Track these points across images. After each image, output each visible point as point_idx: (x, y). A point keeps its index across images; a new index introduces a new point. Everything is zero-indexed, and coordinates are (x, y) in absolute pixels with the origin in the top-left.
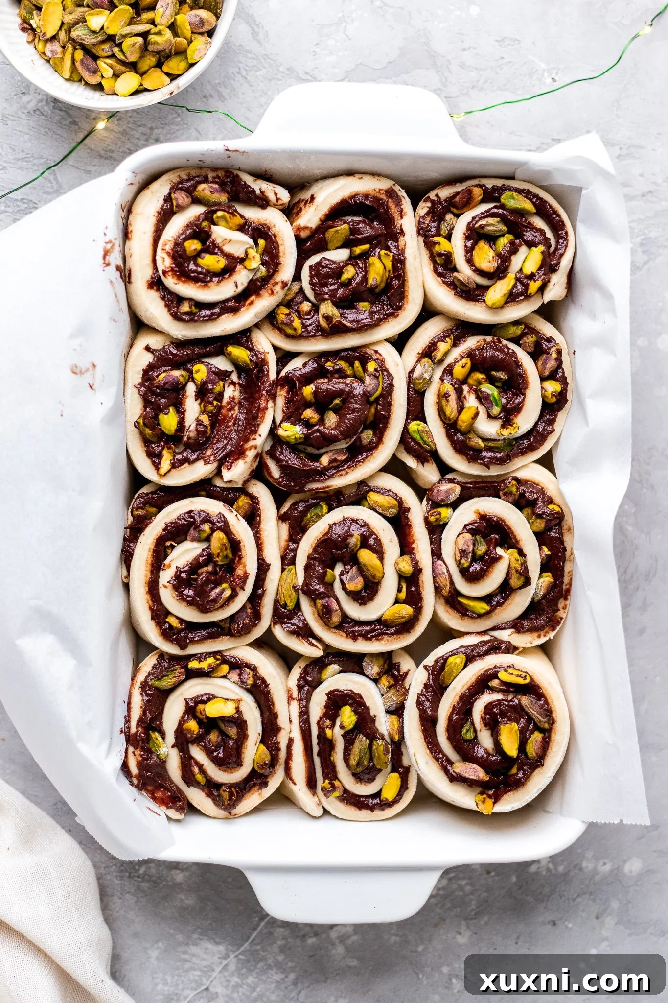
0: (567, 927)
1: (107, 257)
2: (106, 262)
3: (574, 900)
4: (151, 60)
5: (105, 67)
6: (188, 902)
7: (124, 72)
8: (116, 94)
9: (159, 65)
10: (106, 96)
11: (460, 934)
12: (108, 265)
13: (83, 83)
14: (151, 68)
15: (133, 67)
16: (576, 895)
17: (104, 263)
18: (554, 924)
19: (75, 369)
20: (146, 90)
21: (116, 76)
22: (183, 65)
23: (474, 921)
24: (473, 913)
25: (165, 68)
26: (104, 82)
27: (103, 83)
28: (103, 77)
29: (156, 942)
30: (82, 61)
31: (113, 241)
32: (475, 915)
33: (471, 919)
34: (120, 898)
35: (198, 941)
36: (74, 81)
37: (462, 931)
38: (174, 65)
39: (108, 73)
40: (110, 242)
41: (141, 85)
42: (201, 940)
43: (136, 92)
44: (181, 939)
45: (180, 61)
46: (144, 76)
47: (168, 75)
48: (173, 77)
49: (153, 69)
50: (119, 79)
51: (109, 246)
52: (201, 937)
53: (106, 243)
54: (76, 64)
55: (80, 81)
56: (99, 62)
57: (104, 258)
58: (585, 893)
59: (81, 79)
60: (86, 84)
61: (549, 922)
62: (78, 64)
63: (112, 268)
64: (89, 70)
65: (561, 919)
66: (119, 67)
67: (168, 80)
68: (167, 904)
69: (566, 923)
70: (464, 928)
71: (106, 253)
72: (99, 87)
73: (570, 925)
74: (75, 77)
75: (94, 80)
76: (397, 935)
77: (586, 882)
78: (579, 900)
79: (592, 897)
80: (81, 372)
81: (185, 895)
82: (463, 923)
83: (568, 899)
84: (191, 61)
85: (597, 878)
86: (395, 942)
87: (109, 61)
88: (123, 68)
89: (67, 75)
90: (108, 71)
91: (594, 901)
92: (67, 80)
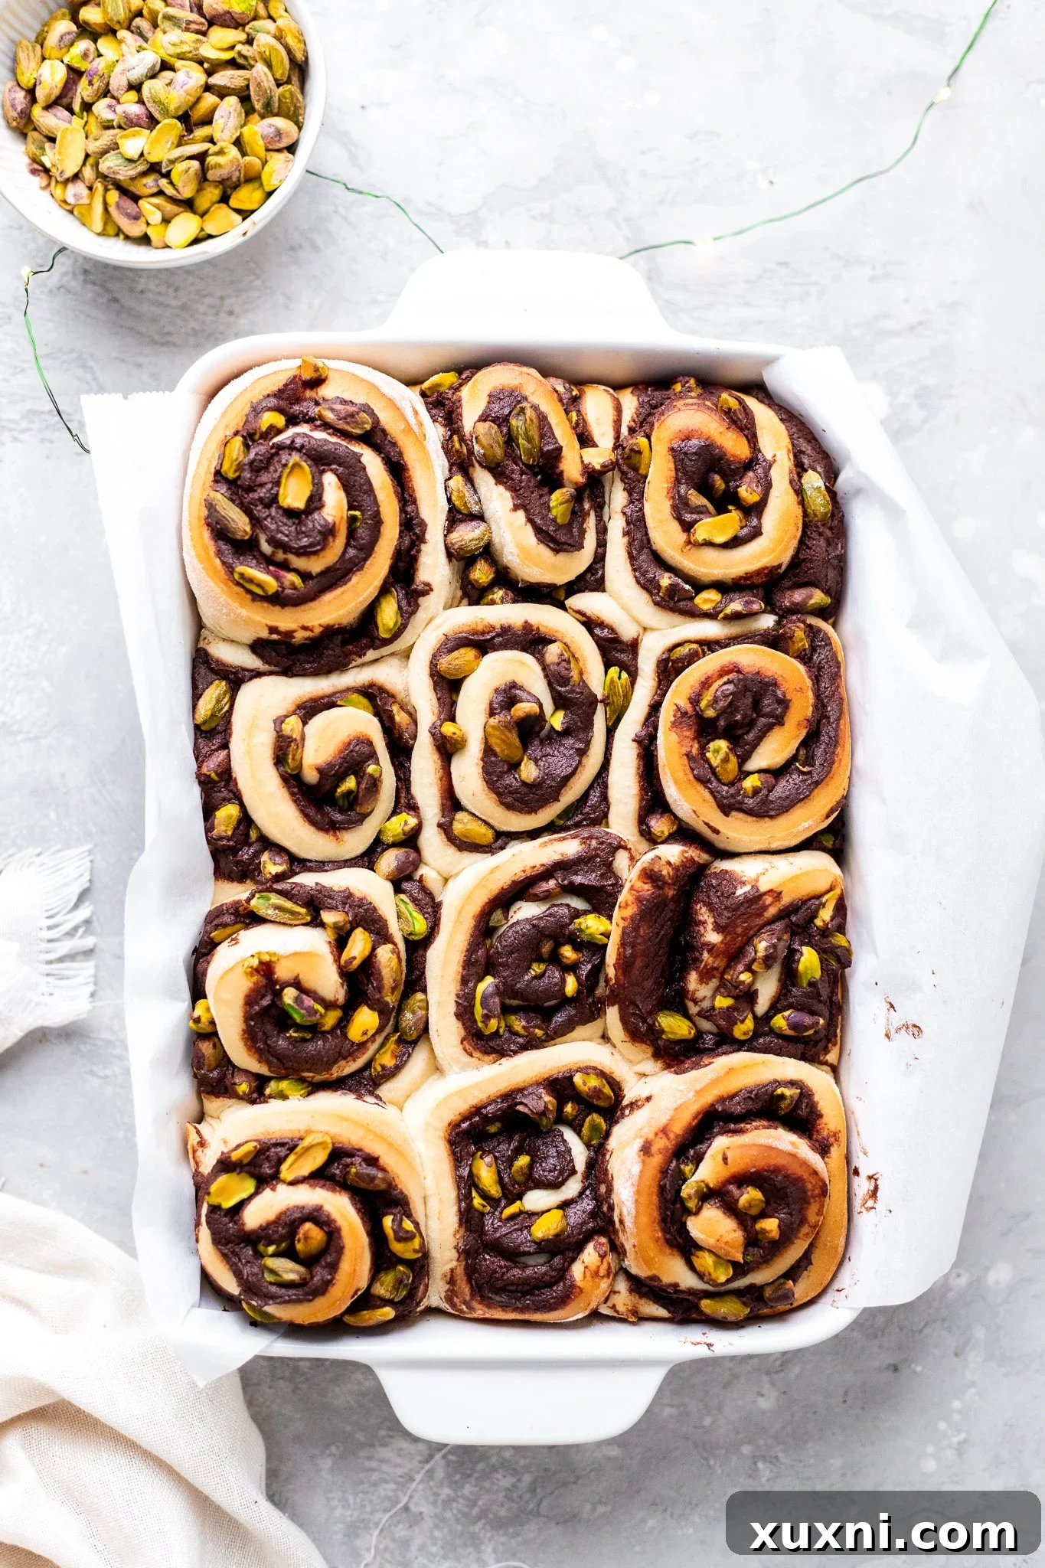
0: (914, 1372)
1: (872, 1188)
2: (873, 1181)
3: (920, 1331)
4: (212, 193)
5: (151, 209)
6: (367, 1383)
7: (177, 215)
8: (169, 247)
9: (225, 199)
10: (154, 250)
11: (762, 1395)
12: (870, 1178)
13: (122, 236)
14: (213, 204)
15: (189, 205)
16: (922, 1324)
17: (876, 1180)
18: (896, 1369)
19: (916, 1033)
20: (210, 237)
21: (166, 221)
22: (258, 195)
23: (781, 1375)
24: (778, 1363)
25: (233, 203)
26: (150, 232)
27: (149, 234)
28: (148, 224)
29: (328, 1446)
30: (117, 204)
31: (863, 1210)
32: (782, 1365)
33: (777, 1372)
34: (271, 1388)
35: (387, 1440)
36: (108, 235)
37: (764, 1392)
38: (244, 197)
39: (155, 217)
40: (869, 1209)
41: (202, 230)
42: (391, 1437)
43: (196, 241)
44: (363, 1439)
45: (254, 190)
46: (205, 217)
47: (238, 211)
48: (245, 214)
49: (217, 205)
50: (171, 225)
51: (870, 1203)
52: (391, 1433)
53: (873, 1208)
54: (110, 209)
55: (117, 235)
56: (141, 202)
57: (876, 1188)
58: (935, 1321)
59: (119, 232)
60: (127, 238)
61: (888, 1367)
62: (112, 209)
63: (864, 1172)
64: (128, 216)
65: (906, 1360)
66: (170, 207)
67: (239, 218)
68: (337, 1389)
69: (913, 1366)
70: (767, 1386)
71: (874, 1193)
72: (145, 240)
73: (919, 1369)
74: (112, 230)
75: (136, 230)
76: (672, 1406)
77: (936, 1304)
78: (927, 1331)
79: (946, 1325)
80: (907, 1028)
81: (362, 1374)
82: (765, 1378)
83: (912, 1331)
84: (268, 189)
85: (950, 1295)
86: (671, 1416)
87: (155, 200)
88: (176, 209)
89: (99, 227)
90: (154, 213)
91: (949, 1330)
92: (99, 234)
